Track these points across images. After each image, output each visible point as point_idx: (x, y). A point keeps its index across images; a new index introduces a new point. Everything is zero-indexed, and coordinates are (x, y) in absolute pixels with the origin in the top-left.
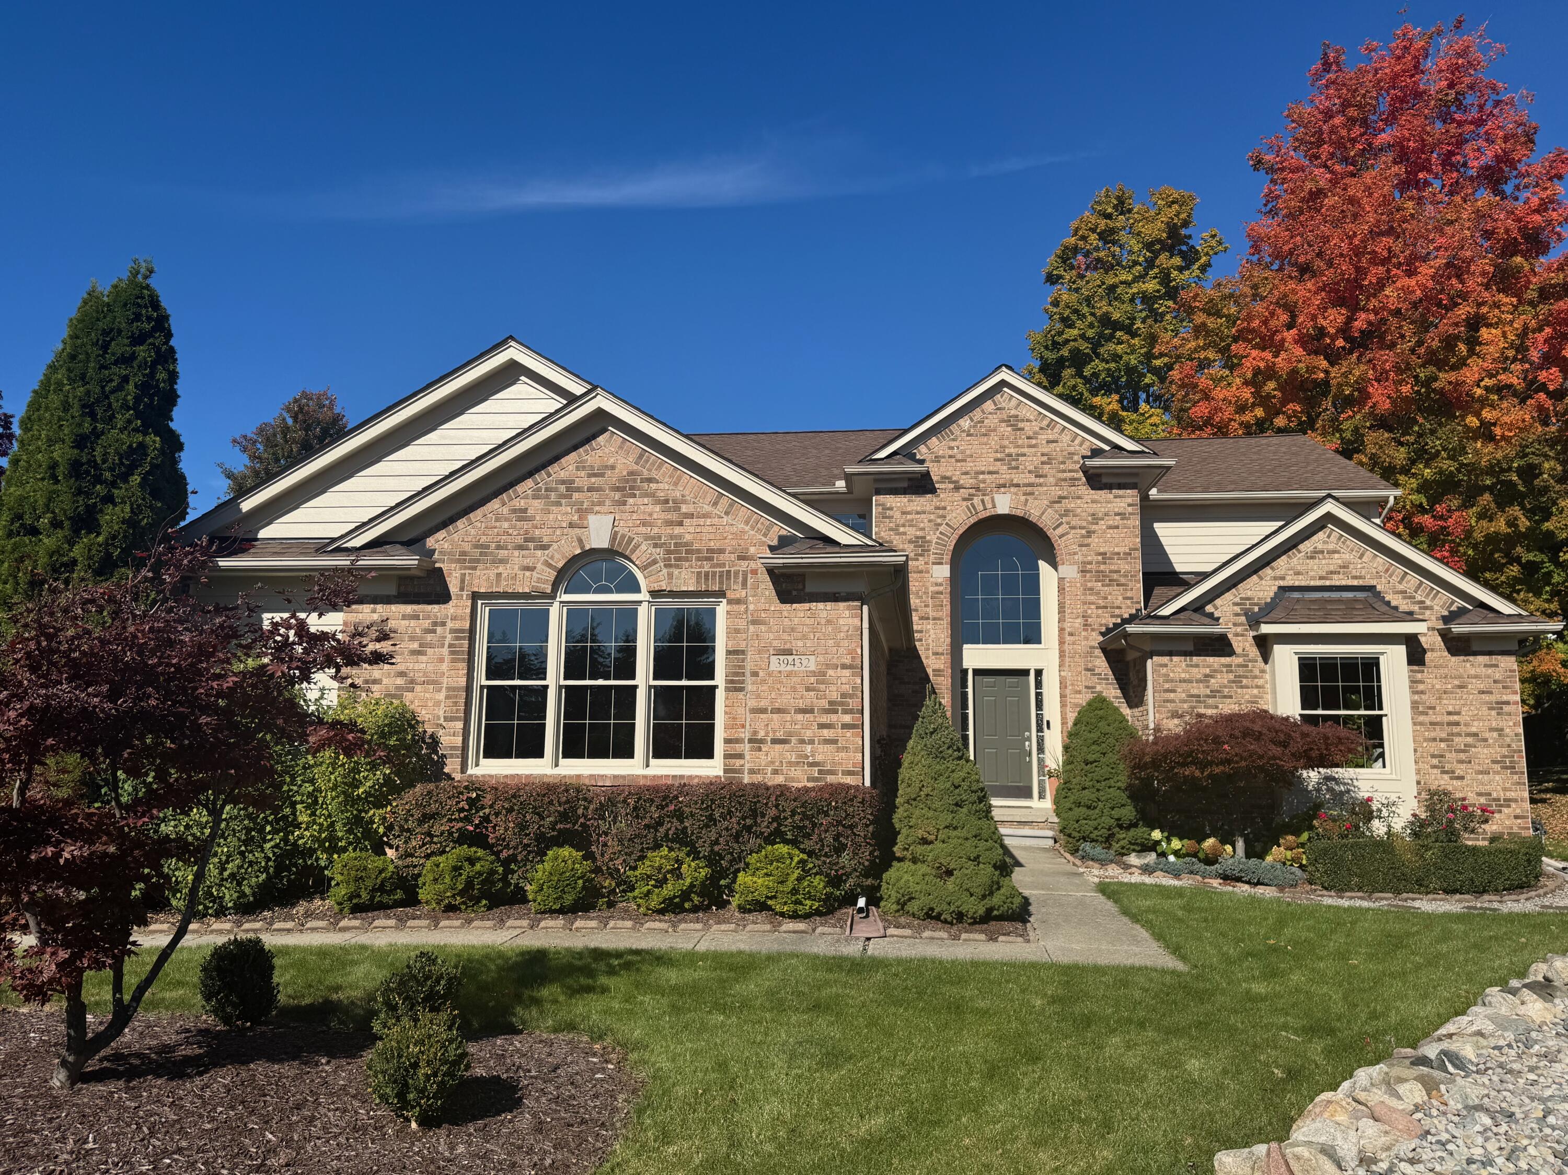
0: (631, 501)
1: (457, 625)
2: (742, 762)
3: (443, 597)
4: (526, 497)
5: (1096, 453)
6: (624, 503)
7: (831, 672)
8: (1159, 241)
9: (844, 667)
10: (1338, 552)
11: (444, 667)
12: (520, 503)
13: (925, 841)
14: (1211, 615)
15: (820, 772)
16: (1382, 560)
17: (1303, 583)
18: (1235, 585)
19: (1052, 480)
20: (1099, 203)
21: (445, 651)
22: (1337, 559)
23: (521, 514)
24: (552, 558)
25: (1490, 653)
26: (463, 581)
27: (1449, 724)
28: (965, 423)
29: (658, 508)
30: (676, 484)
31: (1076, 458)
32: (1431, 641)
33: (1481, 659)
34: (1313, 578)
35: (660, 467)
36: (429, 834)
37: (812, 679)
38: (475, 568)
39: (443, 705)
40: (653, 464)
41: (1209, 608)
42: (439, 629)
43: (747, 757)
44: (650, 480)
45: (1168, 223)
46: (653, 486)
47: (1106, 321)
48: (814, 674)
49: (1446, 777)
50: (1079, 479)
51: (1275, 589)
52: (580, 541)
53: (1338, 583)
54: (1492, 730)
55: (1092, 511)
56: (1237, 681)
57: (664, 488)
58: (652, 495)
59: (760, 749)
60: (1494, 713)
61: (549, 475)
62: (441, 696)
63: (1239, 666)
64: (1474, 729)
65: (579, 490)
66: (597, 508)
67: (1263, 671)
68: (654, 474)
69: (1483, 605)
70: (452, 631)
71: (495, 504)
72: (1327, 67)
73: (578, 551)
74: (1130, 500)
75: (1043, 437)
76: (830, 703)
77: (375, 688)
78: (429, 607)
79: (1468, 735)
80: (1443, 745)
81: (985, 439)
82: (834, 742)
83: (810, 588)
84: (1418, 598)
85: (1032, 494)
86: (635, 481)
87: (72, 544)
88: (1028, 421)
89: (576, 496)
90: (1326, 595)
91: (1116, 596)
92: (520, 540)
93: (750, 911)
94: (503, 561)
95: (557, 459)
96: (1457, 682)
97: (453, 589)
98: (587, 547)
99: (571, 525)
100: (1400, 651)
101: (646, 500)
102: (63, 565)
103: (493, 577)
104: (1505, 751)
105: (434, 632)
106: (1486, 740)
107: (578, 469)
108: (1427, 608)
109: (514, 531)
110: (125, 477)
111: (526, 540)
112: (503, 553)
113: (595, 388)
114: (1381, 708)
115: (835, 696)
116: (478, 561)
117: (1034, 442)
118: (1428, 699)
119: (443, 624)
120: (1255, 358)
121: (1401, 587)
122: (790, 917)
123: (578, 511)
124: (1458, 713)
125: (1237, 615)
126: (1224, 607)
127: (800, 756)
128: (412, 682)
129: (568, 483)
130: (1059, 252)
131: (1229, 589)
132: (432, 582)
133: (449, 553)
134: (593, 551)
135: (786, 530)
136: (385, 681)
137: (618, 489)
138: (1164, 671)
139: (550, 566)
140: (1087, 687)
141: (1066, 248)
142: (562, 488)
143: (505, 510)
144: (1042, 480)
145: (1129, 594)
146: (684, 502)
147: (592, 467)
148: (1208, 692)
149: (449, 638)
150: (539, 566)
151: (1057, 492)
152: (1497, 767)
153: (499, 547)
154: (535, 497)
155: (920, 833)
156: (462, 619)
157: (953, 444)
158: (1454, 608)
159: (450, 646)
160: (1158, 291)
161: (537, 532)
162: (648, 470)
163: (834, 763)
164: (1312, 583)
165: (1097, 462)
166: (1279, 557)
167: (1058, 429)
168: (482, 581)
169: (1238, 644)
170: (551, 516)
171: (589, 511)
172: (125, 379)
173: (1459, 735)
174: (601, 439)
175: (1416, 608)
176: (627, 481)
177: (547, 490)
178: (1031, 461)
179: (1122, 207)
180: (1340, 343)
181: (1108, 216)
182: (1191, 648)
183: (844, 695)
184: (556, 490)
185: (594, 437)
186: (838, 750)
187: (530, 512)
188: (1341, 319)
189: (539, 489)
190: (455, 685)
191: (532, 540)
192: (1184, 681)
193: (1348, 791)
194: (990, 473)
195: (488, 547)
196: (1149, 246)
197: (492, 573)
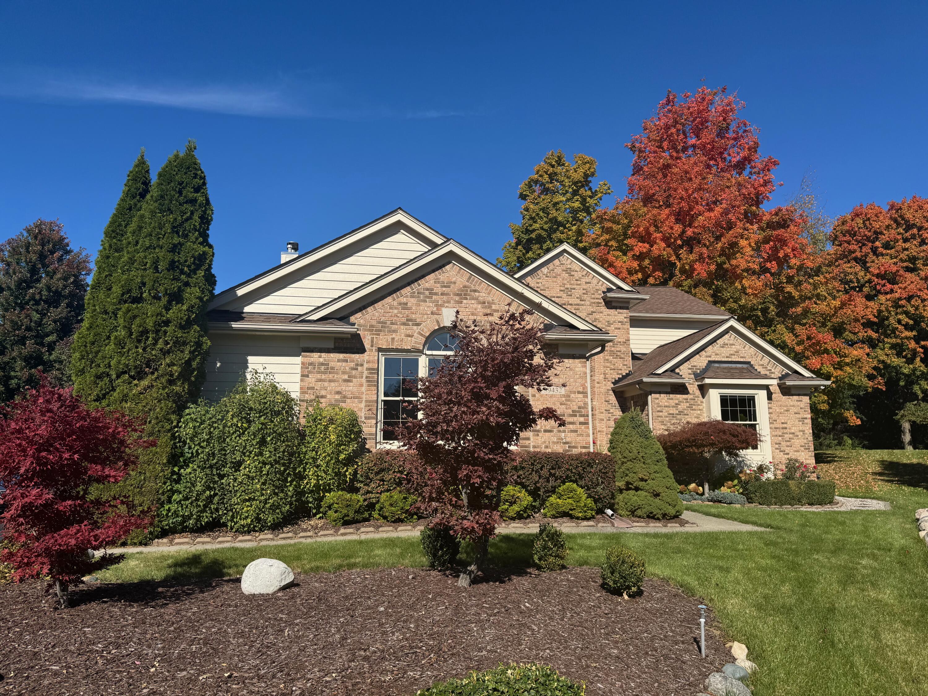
0: (465, 301)
1: (371, 366)
2: (529, 442)
3: (361, 350)
4: (407, 297)
5: (610, 290)
6: (461, 303)
7: (572, 395)
8: (581, 182)
9: (579, 392)
10: (734, 345)
11: (364, 389)
12: (404, 300)
13: (642, 480)
14: (678, 374)
15: (569, 447)
16: (753, 350)
17: (719, 360)
18: (689, 360)
19: (588, 303)
20: (548, 159)
21: (364, 380)
22: (734, 348)
23: (404, 306)
24: (423, 330)
25: (799, 395)
26: (372, 342)
27: (783, 428)
28: (545, 270)
29: (480, 306)
30: (489, 294)
31: (599, 292)
32: (775, 389)
33: (795, 398)
34: (723, 357)
35: (480, 284)
36: (383, 480)
37: (564, 399)
38: (379, 335)
39: (363, 410)
40: (476, 282)
41: (677, 370)
42: (360, 368)
43: (532, 439)
44: (475, 291)
45: (584, 173)
46: (477, 294)
47: (554, 221)
48: (564, 396)
49: (782, 453)
50: (601, 303)
51: (707, 362)
52: (438, 322)
53: (734, 360)
54: (800, 431)
55: (607, 320)
56: (690, 407)
57: (482, 295)
58: (477, 299)
59: (538, 435)
60: (801, 423)
61: (419, 285)
62: (363, 405)
63: (691, 399)
64: (793, 431)
65: (436, 294)
66: (446, 305)
67: (702, 402)
68: (477, 288)
69: (796, 372)
70: (368, 369)
71: (389, 300)
72: (668, 102)
73: (437, 327)
74: (625, 315)
75: (584, 280)
76: (573, 411)
77: (322, 400)
78: (353, 356)
79: (790, 433)
80: (780, 438)
81: (555, 279)
82: (576, 431)
83: (561, 351)
84: (769, 368)
85: (578, 309)
86: (467, 291)
87: (167, 309)
88: (576, 271)
89: (434, 297)
90: (730, 365)
91: (619, 364)
92: (404, 320)
93: (557, 517)
94: (395, 331)
95: (423, 276)
96: (785, 409)
97: (367, 346)
98: (442, 326)
99: (432, 313)
100: (763, 393)
101: (473, 302)
102: (163, 322)
103: (390, 340)
104: (805, 441)
105: (357, 369)
106: (798, 436)
107: (435, 282)
108: (772, 373)
109: (401, 315)
110: (194, 272)
111: (407, 320)
112: (394, 327)
113: (448, 240)
114: (755, 420)
115: (575, 408)
116: (381, 331)
117: (579, 282)
118: (774, 417)
119: (362, 365)
120: (641, 247)
121: (761, 363)
122: (582, 519)
123: (436, 305)
124: (786, 423)
125: (690, 374)
126: (684, 370)
127: (559, 439)
128: (345, 397)
129: (430, 290)
130: (527, 183)
131: (686, 361)
132: (354, 341)
133: (364, 326)
134: (444, 327)
135: (548, 321)
136: (329, 396)
137: (458, 295)
138: (657, 401)
139: (422, 335)
140: (606, 410)
141: (532, 180)
142: (427, 293)
143: (395, 303)
144: (583, 302)
145: (625, 363)
146: (494, 304)
147: (443, 282)
148: (677, 412)
149: (366, 373)
150: (415, 334)
151: (591, 309)
152: (802, 449)
153: (392, 324)
154: (412, 297)
155: (640, 476)
156: (373, 362)
157: (539, 281)
158: (783, 373)
159: (367, 377)
160: (579, 208)
161: (414, 316)
162: (475, 285)
163: (576, 443)
164: (723, 360)
165: (609, 295)
166: (708, 346)
167: (591, 276)
168: (384, 341)
169: (690, 388)
170: (421, 308)
171: (442, 306)
172: (192, 213)
173: (787, 433)
174: (448, 267)
175: (768, 373)
176: (463, 291)
177: (418, 293)
178: (578, 292)
179: (560, 162)
180: (679, 242)
181: (553, 166)
182: (669, 390)
183: (579, 408)
184: (424, 293)
185: (444, 266)
186: (578, 435)
187: (409, 305)
188: (680, 230)
189: (414, 293)
190: (371, 399)
191: (411, 320)
192: (666, 406)
193: (743, 461)
194: (557, 297)
195: (385, 323)
196: (575, 183)
197: (389, 338)
